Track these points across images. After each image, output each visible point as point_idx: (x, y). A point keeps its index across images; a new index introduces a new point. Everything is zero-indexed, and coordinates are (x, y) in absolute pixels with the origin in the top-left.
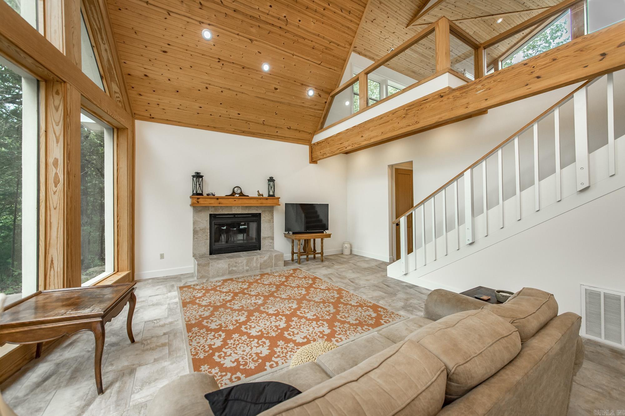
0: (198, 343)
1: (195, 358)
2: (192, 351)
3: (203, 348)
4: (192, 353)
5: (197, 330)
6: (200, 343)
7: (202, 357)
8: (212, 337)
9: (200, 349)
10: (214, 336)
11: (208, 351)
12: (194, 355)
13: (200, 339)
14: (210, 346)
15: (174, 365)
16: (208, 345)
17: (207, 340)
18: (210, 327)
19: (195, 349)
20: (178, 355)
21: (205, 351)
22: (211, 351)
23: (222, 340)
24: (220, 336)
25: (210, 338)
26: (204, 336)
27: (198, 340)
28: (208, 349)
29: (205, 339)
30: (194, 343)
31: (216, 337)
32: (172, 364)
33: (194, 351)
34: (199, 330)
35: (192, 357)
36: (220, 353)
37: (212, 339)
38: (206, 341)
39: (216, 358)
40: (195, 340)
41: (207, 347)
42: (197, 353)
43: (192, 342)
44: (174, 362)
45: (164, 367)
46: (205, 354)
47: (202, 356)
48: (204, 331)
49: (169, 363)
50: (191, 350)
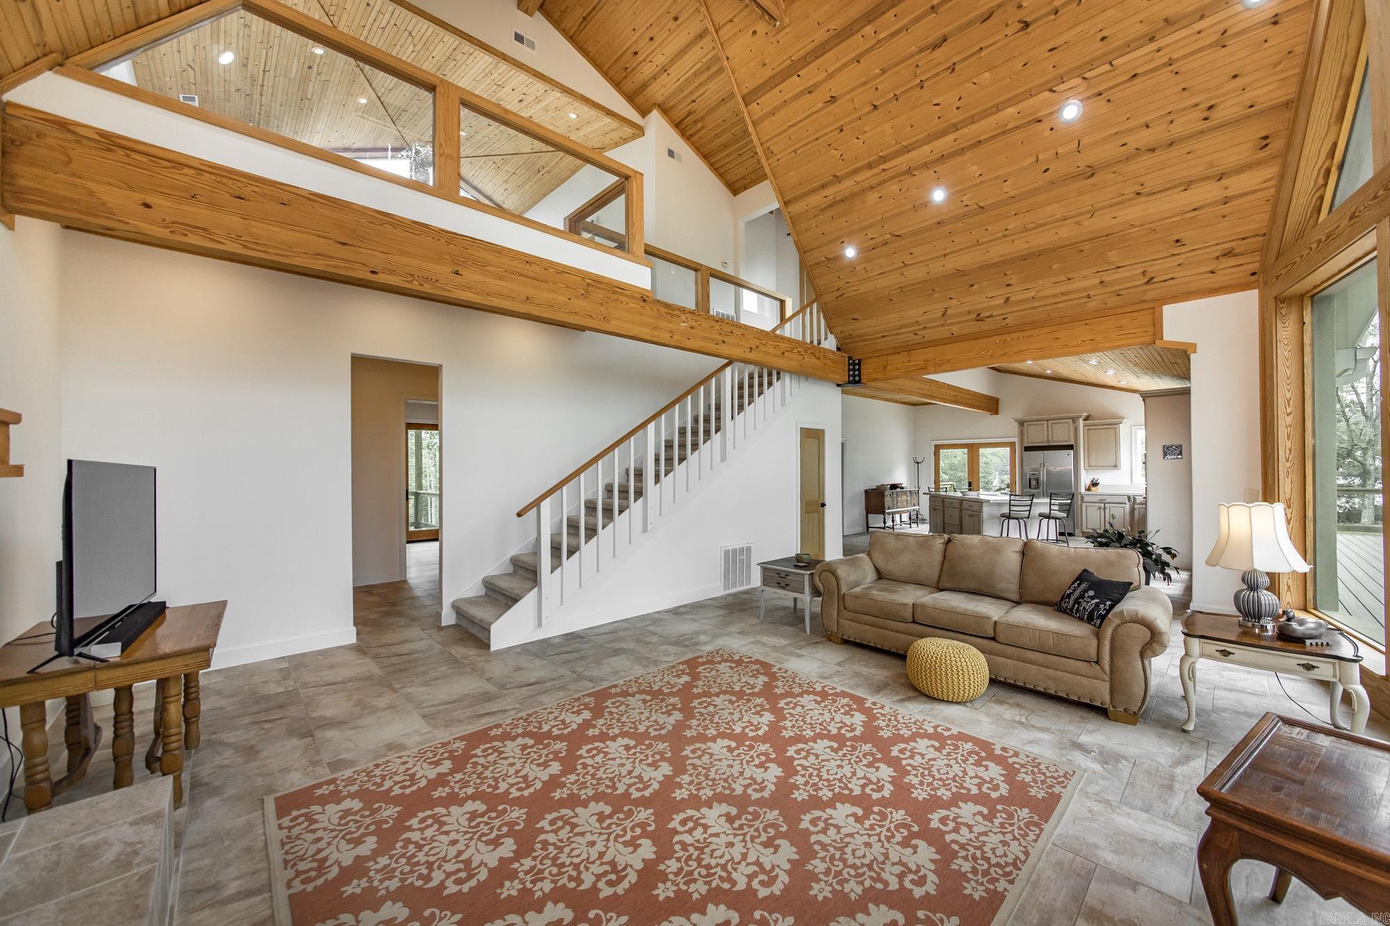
0: (1005, 843)
1: (1040, 819)
2: (1035, 837)
3: (1007, 825)
4: (1038, 832)
5: (974, 884)
6: (1003, 838)
7: (1026, 810)
8: (964, 830)
9: (1015, 827)
10: (956, 830)
11: (1004, 811)
12: (1037, 825)
13: (993, 850)
14: (989, 818)
15: (1090, 840)
16: (993, 823)
17: (981, 834)
18: (932, 861)
19: (1025, 835)
20: (1071, 855)
21: (1010, 816)
22: (999, 807)
23: (953, 809)
24: (943, 820)
25: (971, 832)
26: (975, 848)
27: (999, 852)
28: (998, 815)
29: (982, 838)
30: (1015, 849)
31: (957, 823)
32: (1095, 846)
33: (1031, 834)
34: (970, 875)
35: (1045, 826)
36: (988, 791)
37: (970, 827)
38: (985, 834)
39: (1004, 790)
40: (1005, 855)
41: (997, 822)
42: (1028, 825)
43: (1017, 858)
44: (1088, 845)
45: (1115, 852)
46: (1016, 811)
47: (1025, 813)
48: (960, 861)
49: (1100, 852)
50: (1035, 841)
